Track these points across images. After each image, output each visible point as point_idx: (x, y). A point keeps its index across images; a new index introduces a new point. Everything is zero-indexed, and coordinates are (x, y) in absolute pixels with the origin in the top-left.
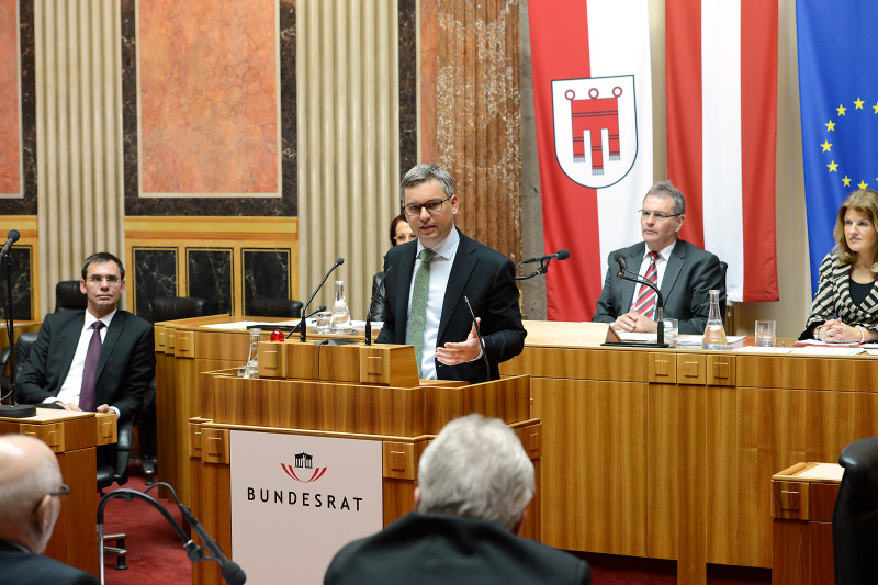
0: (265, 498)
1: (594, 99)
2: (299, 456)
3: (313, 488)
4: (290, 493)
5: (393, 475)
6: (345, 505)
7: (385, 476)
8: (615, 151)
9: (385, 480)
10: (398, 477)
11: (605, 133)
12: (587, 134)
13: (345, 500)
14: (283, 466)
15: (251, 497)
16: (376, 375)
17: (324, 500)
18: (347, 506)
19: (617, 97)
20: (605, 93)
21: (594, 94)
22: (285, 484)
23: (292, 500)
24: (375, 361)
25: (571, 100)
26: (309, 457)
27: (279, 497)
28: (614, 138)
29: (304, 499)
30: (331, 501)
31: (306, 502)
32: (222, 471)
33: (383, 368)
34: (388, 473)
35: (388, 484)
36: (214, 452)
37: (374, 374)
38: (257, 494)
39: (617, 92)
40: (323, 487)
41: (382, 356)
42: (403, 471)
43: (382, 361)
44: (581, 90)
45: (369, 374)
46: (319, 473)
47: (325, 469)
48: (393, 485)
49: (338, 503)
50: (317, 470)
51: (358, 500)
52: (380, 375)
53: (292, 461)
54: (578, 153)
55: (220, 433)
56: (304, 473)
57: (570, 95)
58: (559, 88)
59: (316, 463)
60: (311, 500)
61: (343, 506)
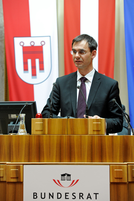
0: (43, 197)
1: (33, 46)
2: (63, 175)
3: (71, 190)
4: (58, 193)
5: (116, 181)
6: (89, 197)
7: (112, 181)
8: (42, 68)
9: (111, 184)
10: (118, 182)
11: (37, 61)
12: (29, 61)
13: (89, 194)
14: (54, 180)
15: (35, 197)
16: (98, 131)
17: (77, 195)
18: (90, 197)
19: (42, 45)
20: (37, 44)
21: (32, 44)
22: (55, 189)
23: (59, 197)
24: (97, 125)
25: (23, 46)
26: (69, 175)
27: (51, 196)
28: (41, 63)
29: (66, 196)
30: (81, 195)
31: (67, 197)
32: (18, 186)
33: (101, 127)
34: (113, 180)
35: (113, 186)
36: (15, 176)
37: (97, 131)
38: (39, 195)
39: (43, 43)
40: (77, 189)
41: (101, 122)
42: (121, 178)
43: (101, 124)
44: (27, 42)
45: (94, 131)
46: (74, 183)
47: (78, 181)
48: (115, 186)
49: (85, 196)
50: (74, 181)
51: (96, 194)
52: (100, 131)
53: (59, 178)
54: (26, 69)
55: (18, 167)
56: (66, 183)
57: (22, 44)
58: (17, 41)
59: (72, 178)
60: (70, 196)
61: (88, 197)
